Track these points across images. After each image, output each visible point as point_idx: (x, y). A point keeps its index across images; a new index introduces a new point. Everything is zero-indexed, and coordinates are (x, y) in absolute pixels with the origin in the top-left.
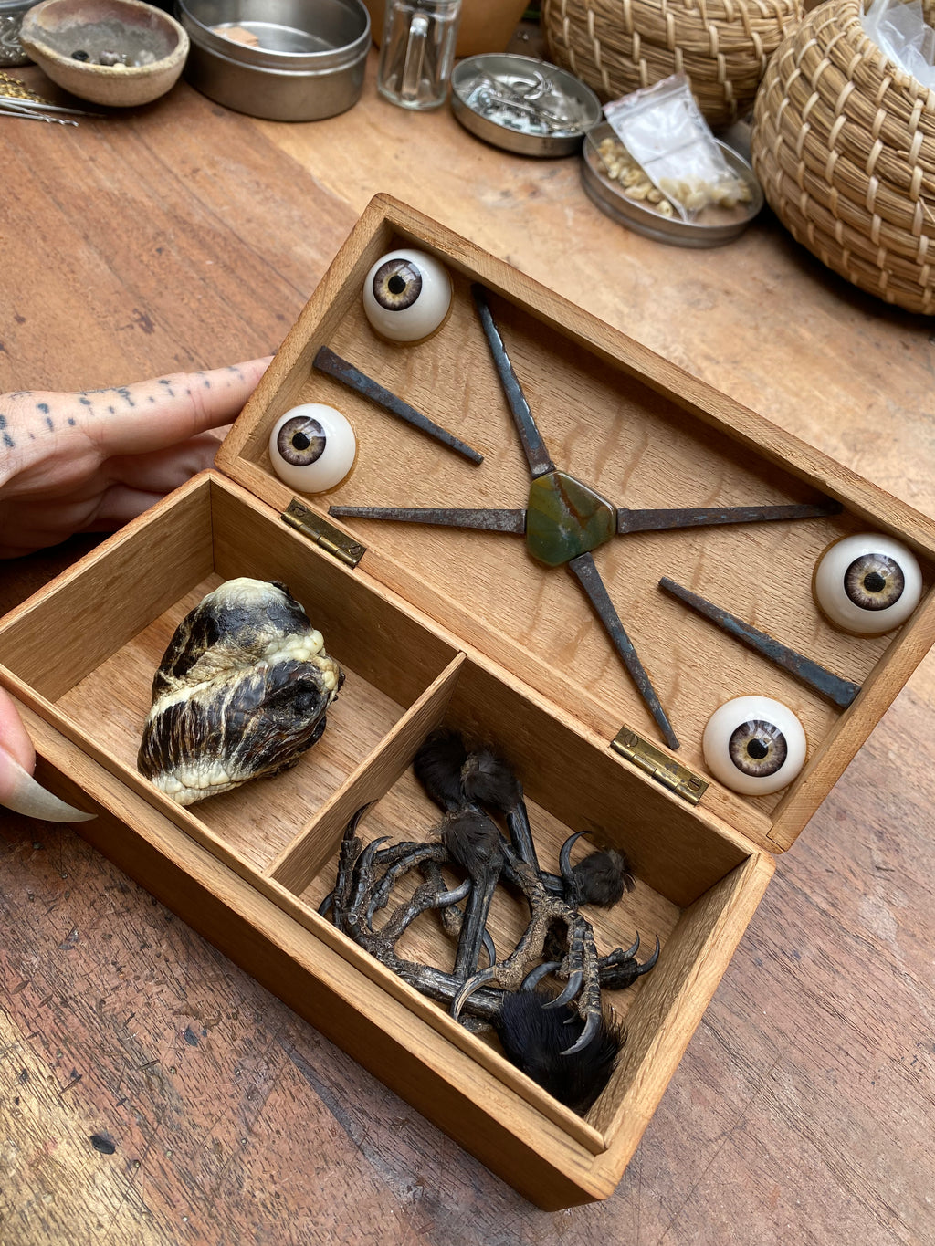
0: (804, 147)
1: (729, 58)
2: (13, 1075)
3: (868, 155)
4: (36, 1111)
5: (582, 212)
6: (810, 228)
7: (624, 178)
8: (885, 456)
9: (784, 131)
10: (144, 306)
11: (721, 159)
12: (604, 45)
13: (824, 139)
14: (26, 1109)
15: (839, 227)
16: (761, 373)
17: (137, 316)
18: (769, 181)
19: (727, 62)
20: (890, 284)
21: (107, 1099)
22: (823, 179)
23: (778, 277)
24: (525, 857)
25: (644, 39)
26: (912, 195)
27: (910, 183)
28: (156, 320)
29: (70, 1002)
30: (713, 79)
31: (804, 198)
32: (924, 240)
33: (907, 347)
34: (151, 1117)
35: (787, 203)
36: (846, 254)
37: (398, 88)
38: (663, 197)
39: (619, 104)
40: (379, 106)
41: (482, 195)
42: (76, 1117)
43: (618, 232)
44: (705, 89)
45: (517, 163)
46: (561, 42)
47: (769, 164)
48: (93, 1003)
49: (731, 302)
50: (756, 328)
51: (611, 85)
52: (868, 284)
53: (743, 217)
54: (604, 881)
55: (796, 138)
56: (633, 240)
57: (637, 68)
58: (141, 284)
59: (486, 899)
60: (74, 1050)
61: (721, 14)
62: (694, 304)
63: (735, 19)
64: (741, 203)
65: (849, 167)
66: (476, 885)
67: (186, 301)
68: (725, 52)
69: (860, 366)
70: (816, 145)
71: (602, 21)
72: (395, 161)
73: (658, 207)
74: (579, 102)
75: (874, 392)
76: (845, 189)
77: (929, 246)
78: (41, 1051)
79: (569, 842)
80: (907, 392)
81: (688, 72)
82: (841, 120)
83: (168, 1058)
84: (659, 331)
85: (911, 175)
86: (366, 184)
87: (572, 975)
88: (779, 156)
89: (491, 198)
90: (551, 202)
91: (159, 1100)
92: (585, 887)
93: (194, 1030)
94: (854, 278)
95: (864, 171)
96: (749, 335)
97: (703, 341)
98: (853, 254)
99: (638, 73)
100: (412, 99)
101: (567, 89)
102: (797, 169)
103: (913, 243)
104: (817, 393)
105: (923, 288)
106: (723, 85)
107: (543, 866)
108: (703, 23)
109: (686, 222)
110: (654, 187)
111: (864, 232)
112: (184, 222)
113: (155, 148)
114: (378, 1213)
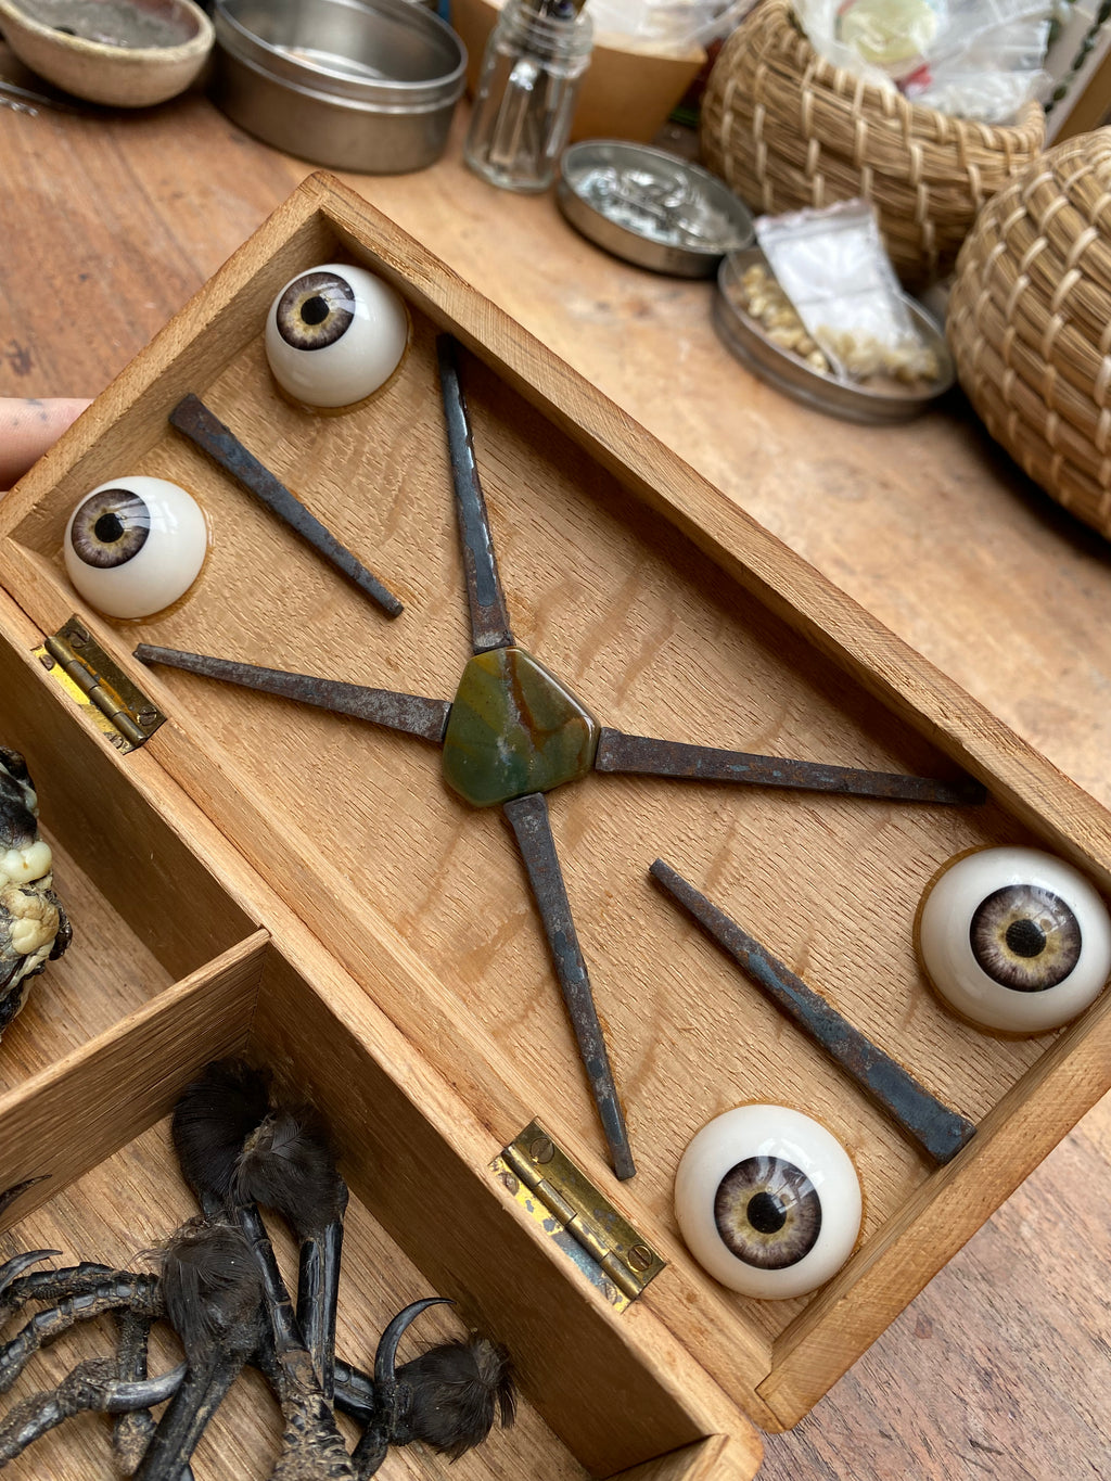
0: (1018, 307)
1: (937, 192)
3: (1105, 325)
5: (703, 347)
6: (1013, 419)
7: (769, 317)
8: (1078, 745)
9: (994, 288)
11: (906, 318)
12: (771, 151)
13: (1046, 297)
15: (1052, 421)
16: (912, 598)
18: (965, 349)
19: (931, 196)
22: (1037, 351)
23: (959, 479)
25: (825, 149)
30: (909, 215)
31: (1009, 378)
35: (985, 383)
36: (1057, 460)
37: (487, 158)
38: (816, 348)
39: (776, 221)
40: (460, 176)
41: (570, 301)
43: (749, 384)
44: (898, 228)
46: (717, 142)
47: (968, 329)
49: (888, 498)
50: (917, 537)
51: (771, 200)
52: (1083, 507)
53: (924, 392)
55: (1008, 296)
56: (766, 396)
57: (809, 185)
59: (204, 1409)
61: (931, 132)
62: (833, 489)
63: (949, 143)
64: (925, 378)
65: (1076, 339)
68: (930, 182)
69: (1058, 616)
70: (1034, 306)
71: (772, 119)
73: (808, 358)
74: (730, 220)
75: (1074, 654)
76: (1068, 370)
81: (877, 201)
82: (1073, 276)
84: (776, 515)
88: (982, 318)
89: (581, 308)
90: (663, 328)
94: (1065, 496)
95: (1096, 345)
96: (906, 545)
97: (837, 541)
98: (1068, 462)
99: (810, 191)
100: (501, 169)
101: (715, 204)
102: (1003, 335)
104: (990, 639)
106: (921, 228)
107: (343, 1353)
108: (904, 140)
109: (843, 383)
110: (807, 335)
111: (1086, 432)
112: (136, 251)
113: (132, 160)
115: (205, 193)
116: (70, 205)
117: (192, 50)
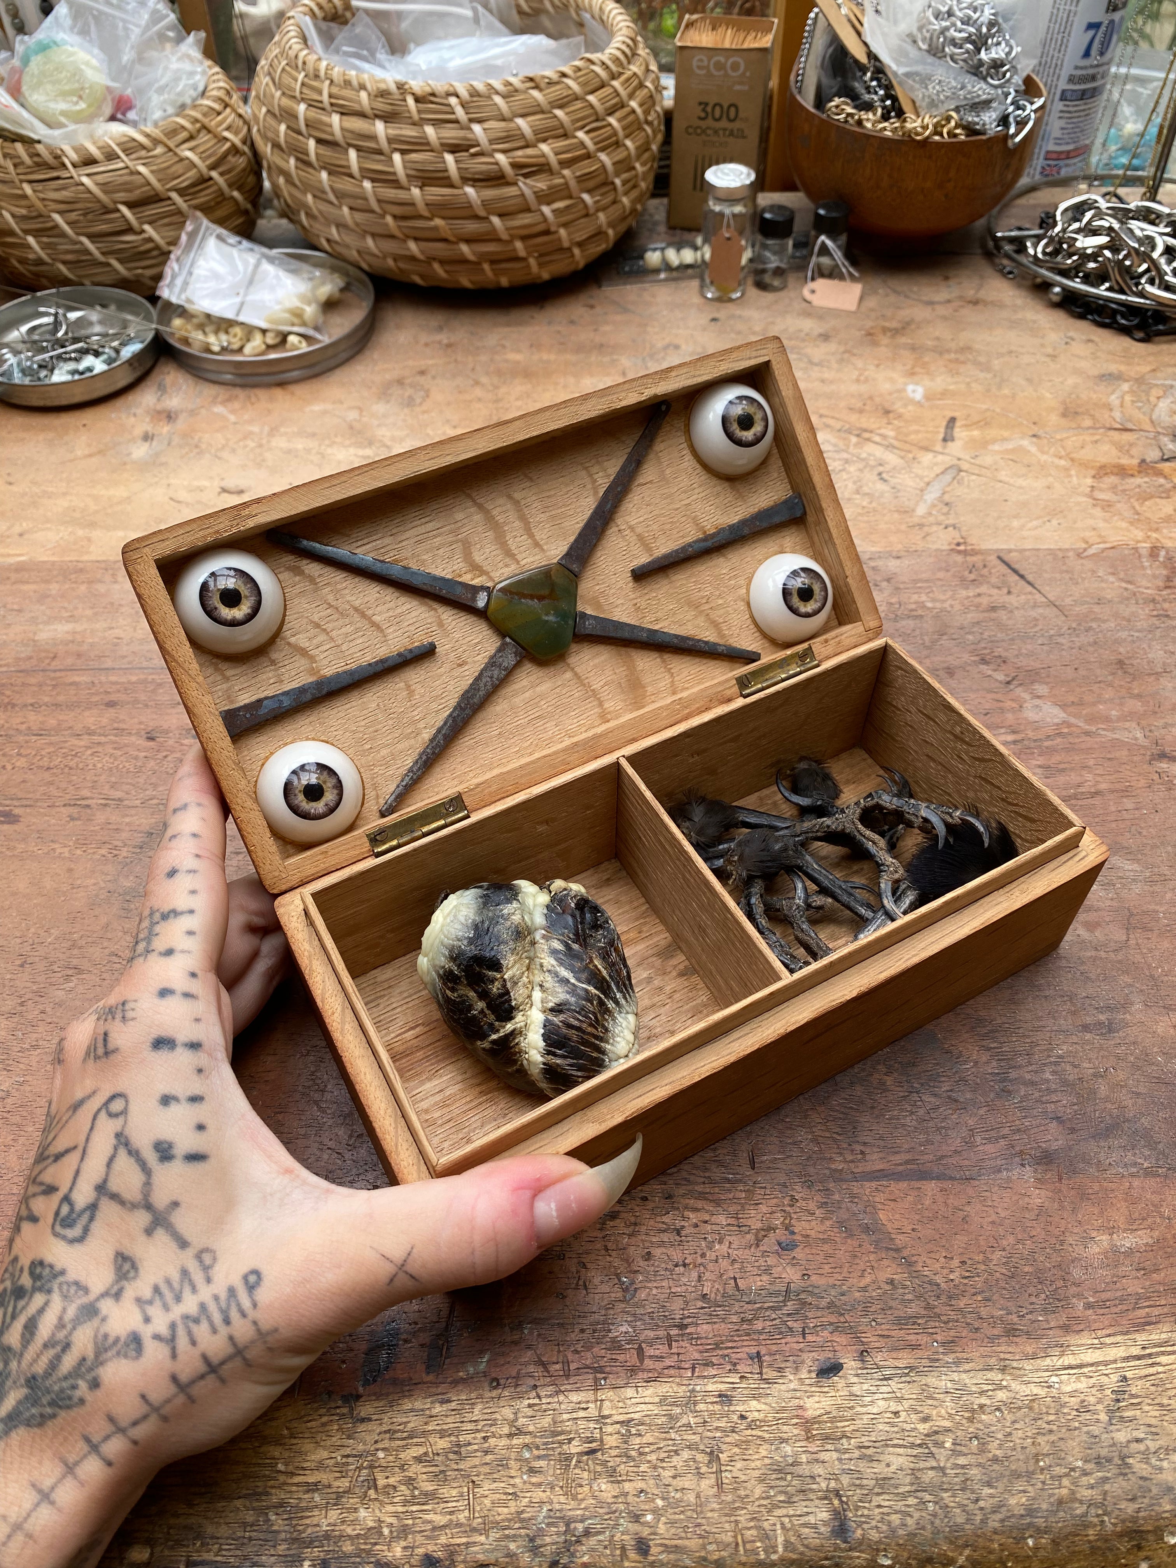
0: (379, 201)
1: (221, 169)
2: (717, 1407)
3: (446, 171)
4: (763, 1407)
5: (229, 400)
6: (436, 266)
7: (229, 343)
9: (348, 201)
12: (91, 237)
13: (395, 183)
14: (755, 1414)
15: (464, 248)
18: (359, 252)
19: (222, 174)
20: (541, 265)
21: (792, 1343)
22: (420, 217)
23: (440, 329)
25: (131, 205)
26: (510, 180)
27: (501, 170)
29: (685, 1322)
30: (221, 198)
31: (412, 246)
32: (546, 209)
33: (592, 307)
34: (833, 1319)
35: (395, 260)
36: (486, 266)
38: (284, 334)
39: (167, 280)
41: (129, 454)
42: (791, 1377)
44: (220, 213)
45: (120, 402)
46: (40, 262)
47: (349, 239)
48: (700, 1304)
49: (434, 378)
50: (477, 383)
51: (129, 269)
52: (520, 278)
55: (366, 199)
57: (144, 236)
60: (730, 1344)
61: (185, 135)
62: (410, 403)
63: (199, 131)
65: (437, 192)
68: (212, 167)
69: (579, 349)
70: (391, 193)
71: (73, 216)
72: (14, 488)
73: (288, 346)
74: (104, 306)
75: (613, 361)
76: (448, 214)
77: (554, 211)
78: (712, 1371)
80: (634, 341)
81: (197, 207)
82: (397, 157)
83: (792, 1275)
85: (497, 164)
86: (17, 529)
88: (357, 224)
89: (140, 451)
90: (193, 413)
91: (824, 1303)
93: (783, 1239)
94: (504, 282)
95: (452, 186)
96: (478, 392)
98: (492, 262)
99: (150, 240)
101: (88, 302)
102: (387, 225)
103: (538, 218)
105: (569, 249)
106: (232, 198)
108: (176, 154)
109: (325, 339)
110: (264, 332)
111: (492, 237)
114: (1027, 1199)
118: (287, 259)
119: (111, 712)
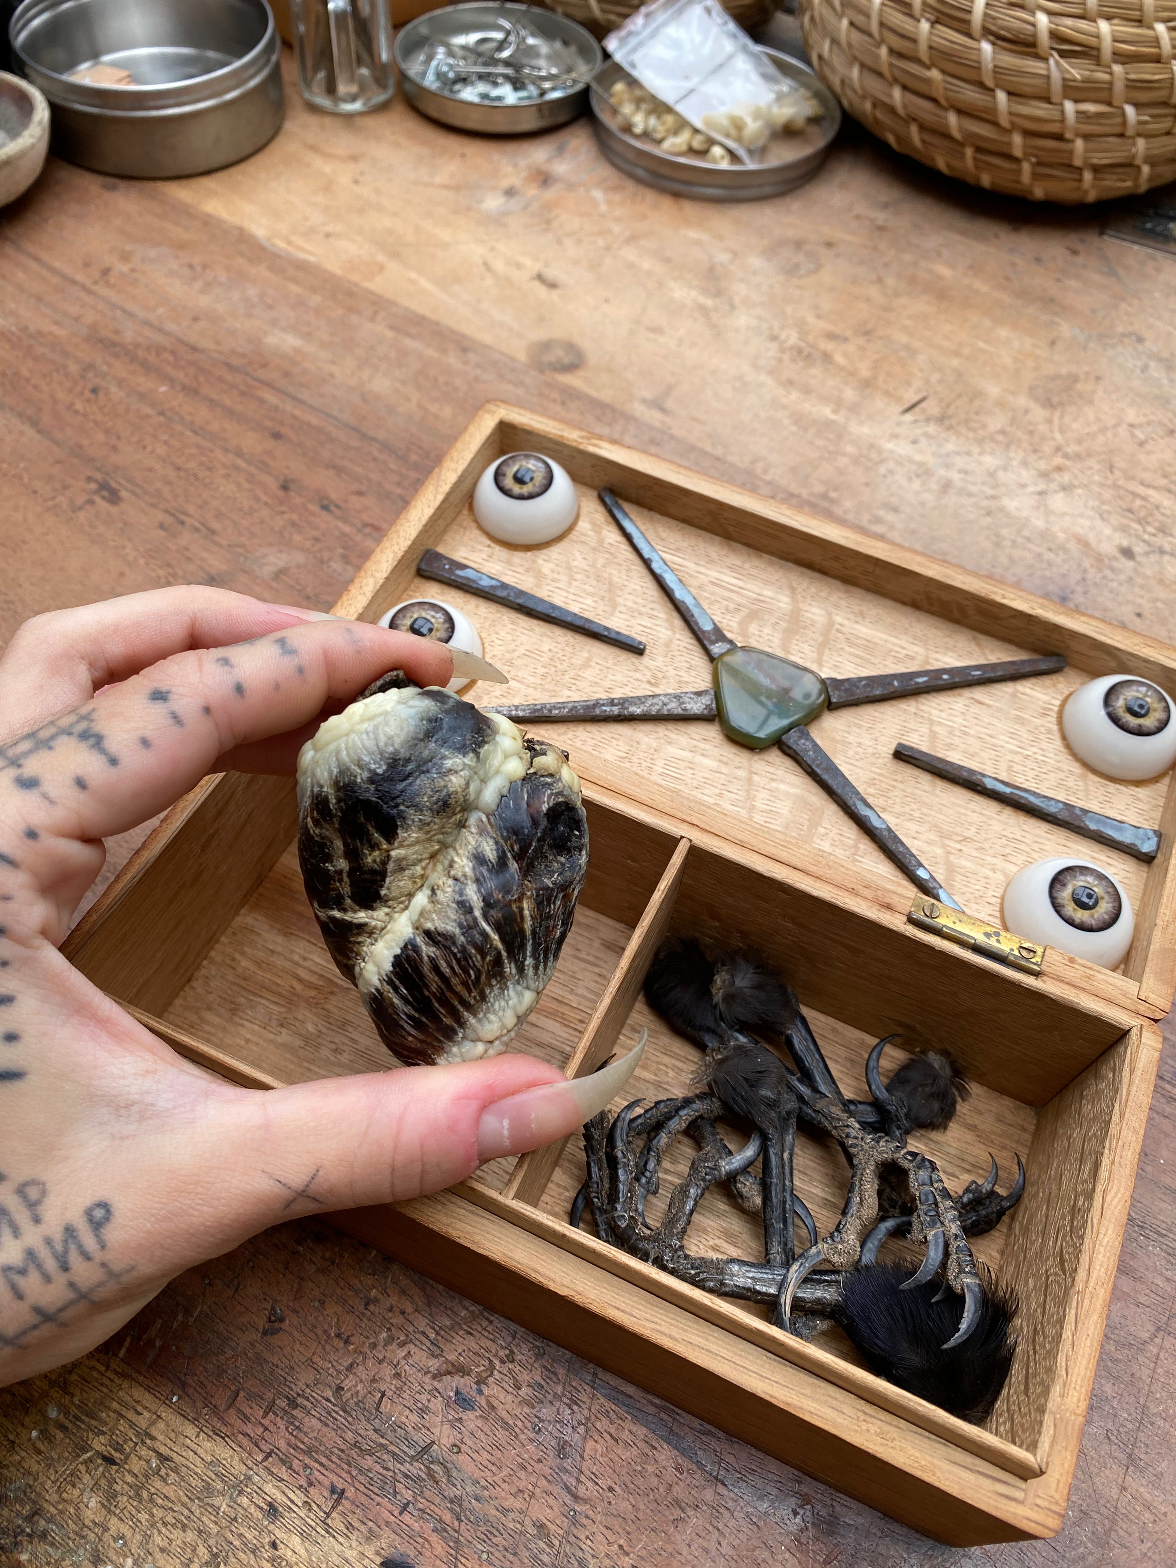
0: (882, 24)
2: (259, 1515)
3: (970, 12)
4: (302, 1552)
5: (615, 189)
6: (914, 129)
7: (654, 130)
8: (1091, 402)
9: (850, 12)
10: (98, 470)
11: (771, 69)
13: (906, 6)
14: (290, 1553)
15: (952, 119)
16: (903, 339)
17: (93, 486)
18: (843, 82)
20: (1035, 176)
21: (386, 1510)
22: (918, 61)
23: (885, 206)
24: (823, 1088)
26: (1042, 54)
27: (1034, 35)
28: (120, 484)
29: (300, 1400)
31: (897, 93)
32: (1069, 107)
33: (1075, 252)
34: (447, 1517)
35: (875, 105)
36: (969, 152)
37: (331, 89)
38: (711, 142)
39: (623, 33)
40: (312, 120)
41: (480, 202)
42: (354, 1544)
43: (667, 203)
45: (511, 147)
47: (838, 61)
48: (329, 1394)
49: (837, 255)
50: (880, 280)
51: (604, 11)
52: (1005, 183)
53: (819, 141)
54: (932, 1095)
55: (868, 16)
56: (690, 209)
58: (85, 442)
59: (786, 1156)
60: (324, 1460)
62: (792, 271)
64: (813, 120)
65: (949, 36)
66: (770, 1140)
67: (149, 449)
69: (1024, 294)
70: (898, 18)
72: (357, 189)
73: (709, 156)
74: (566, 43)
75: (1052, 322)
76: (950, 67)
77: (1078, 112)
78: (283, 1473)
79: (875, 1054)
80: (1094, 311)
83: (445, 1436)
84: (759, 318)
85: (1033, 25)
86: (329, 228)
87: (929, 1238)
88: (850, 45)
89: (493, 203)
90: (571, 187)
91: (451, 1492)
92: (910, 1110)
93: (464, 1391)
94: (986, 180)
95: (969, 35)
96: (873, 291)
97: (819, 317)
98: (979, 149)
100: (353, 98)
101: (546, 31)
102: (877, 56)
103: (1054, 114)
104: (981, 344)
105: (1080, 170)
107: (848, 1094)
109: (751, 165)
110: (696, 131)
111: (988, 117)
112: (114, 344)
113: (45, 256)
114: (766, 1554)
115: (125, 257)
116: (32, 329)
117: (40, 123)
118: (765, 60)
119: (270, 444)
